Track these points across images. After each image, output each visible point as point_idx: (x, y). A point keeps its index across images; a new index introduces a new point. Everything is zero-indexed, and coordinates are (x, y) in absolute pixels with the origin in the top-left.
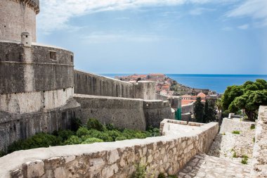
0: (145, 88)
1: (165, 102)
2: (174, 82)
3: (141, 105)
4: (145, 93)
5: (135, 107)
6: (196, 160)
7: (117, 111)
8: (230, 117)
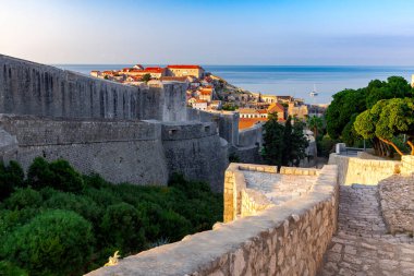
0: (165, 97)
1: (207, 124)
2: (221, 81)
3: (157, 134)
4: (165, 107)
5: (144, 137)
6: (338, 248)
7: (106, 148)
8: (338, 151)
